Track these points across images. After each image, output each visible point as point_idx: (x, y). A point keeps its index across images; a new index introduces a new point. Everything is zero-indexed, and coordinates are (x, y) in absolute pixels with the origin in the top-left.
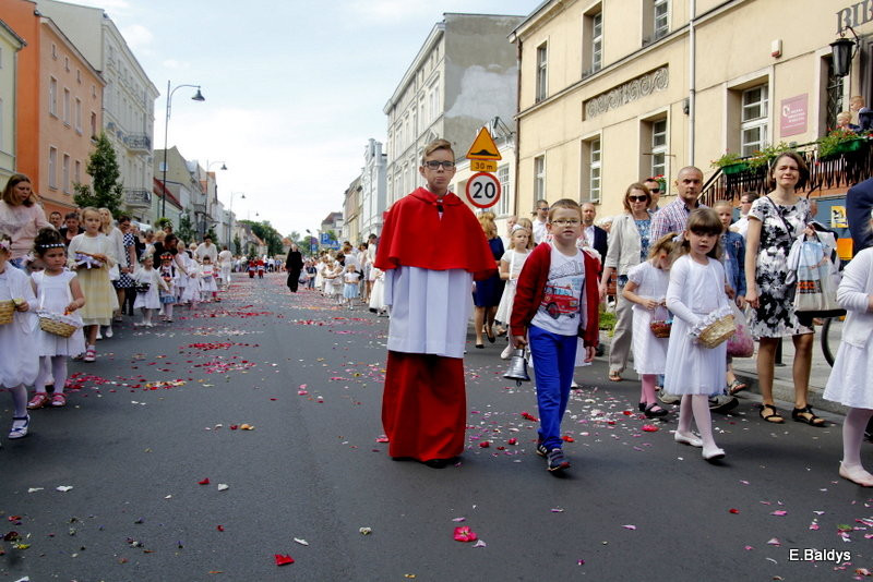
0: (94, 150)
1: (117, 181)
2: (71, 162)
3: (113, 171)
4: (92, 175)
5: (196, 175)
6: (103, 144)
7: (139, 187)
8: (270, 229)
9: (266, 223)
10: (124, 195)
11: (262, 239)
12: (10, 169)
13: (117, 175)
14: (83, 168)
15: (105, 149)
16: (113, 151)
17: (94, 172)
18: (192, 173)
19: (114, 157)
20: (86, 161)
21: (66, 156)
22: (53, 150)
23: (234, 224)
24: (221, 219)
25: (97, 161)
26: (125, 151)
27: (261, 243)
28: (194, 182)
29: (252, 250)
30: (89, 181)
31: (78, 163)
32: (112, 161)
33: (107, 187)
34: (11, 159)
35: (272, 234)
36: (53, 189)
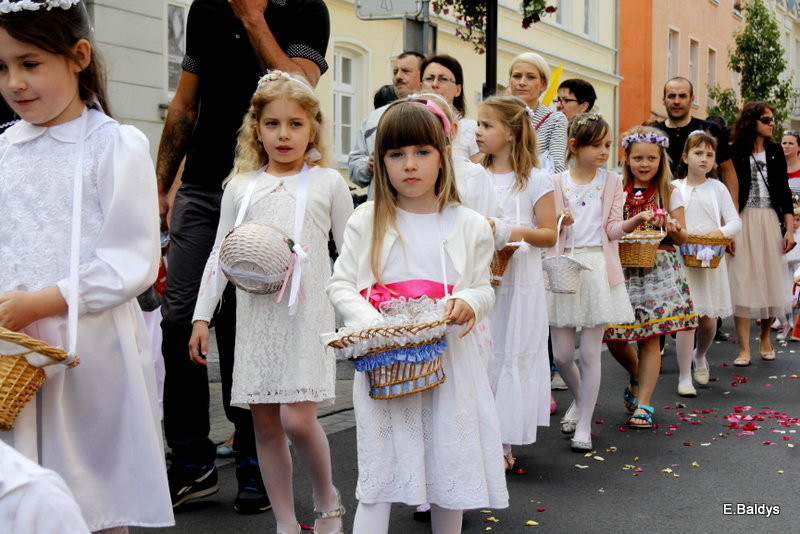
0: (742, 26)
1: (781, 77)
2: (702, 50)
3: (773, 61)
4: (738, 69)
6: (757, 15)
10: (790, 102)
12: (610, 71)
13: (780, 68)
14: (723, 59)
15: (760, 24)
16: (773, 27)
17: (742, 65)
19: (776, 35)
20: (728, 46)
21: (694, 43)
22: (674, 33)
25: (746, 46)
26: (789, 25)
30: (733, 82)
31: (711, 52)
32: (771, 43)
33: (763, 90)
34: (611, 56)
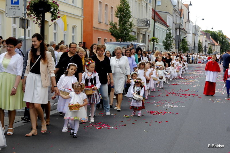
0: (119, 4)
1: (130, 20)
2: (109, 7)
4: (118, 17)
5: (177, 6)
7: (144, 17)
8: (222, 35)
9: (220, 32)
11: (217, 42)
12: (80, 15)
13: (130, 17)
14: (114, 13)
15: (124, 4)
16: (128, 5)
18: (174, 6)
21: (106, 5)
22: (100, 2)
23: (199, 33)
24: (191, 30)
25: (120, 10)
27: (216, 44)
28: (175, 11)
29: (210, 49)
30: (116, 20)
31: (112, 8)
32: (127, 9)
33: (125, 24)
34: (81, 10)
35: (223, 39)
36: (100, 23)
